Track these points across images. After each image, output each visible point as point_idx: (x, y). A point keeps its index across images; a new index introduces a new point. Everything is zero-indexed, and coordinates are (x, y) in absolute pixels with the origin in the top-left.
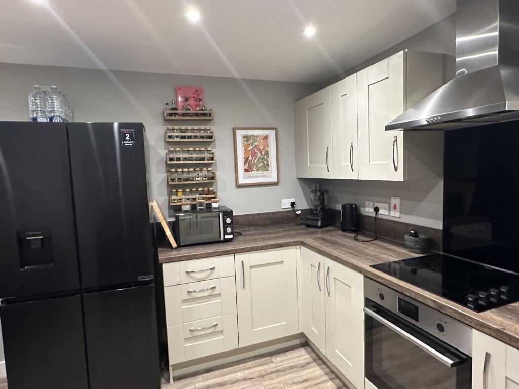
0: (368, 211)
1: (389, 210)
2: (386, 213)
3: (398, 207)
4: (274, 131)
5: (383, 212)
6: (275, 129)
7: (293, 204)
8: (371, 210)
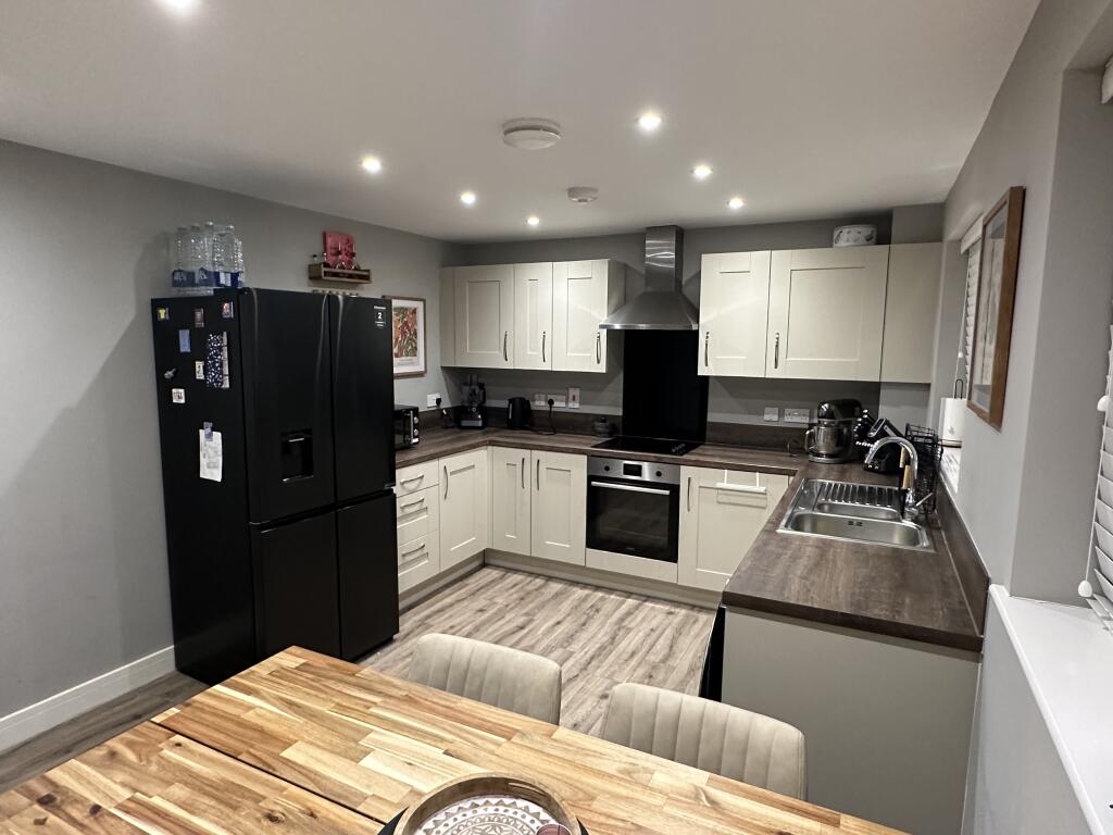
0: (540, 404)
1: (567, 402)
2: (563, 405)
3: (577, 398)
4: (422, 303)
5: (559, 405)
6: (424, 301)
7: (439, 401)
8: (543, 403)
